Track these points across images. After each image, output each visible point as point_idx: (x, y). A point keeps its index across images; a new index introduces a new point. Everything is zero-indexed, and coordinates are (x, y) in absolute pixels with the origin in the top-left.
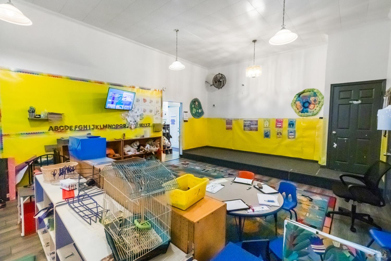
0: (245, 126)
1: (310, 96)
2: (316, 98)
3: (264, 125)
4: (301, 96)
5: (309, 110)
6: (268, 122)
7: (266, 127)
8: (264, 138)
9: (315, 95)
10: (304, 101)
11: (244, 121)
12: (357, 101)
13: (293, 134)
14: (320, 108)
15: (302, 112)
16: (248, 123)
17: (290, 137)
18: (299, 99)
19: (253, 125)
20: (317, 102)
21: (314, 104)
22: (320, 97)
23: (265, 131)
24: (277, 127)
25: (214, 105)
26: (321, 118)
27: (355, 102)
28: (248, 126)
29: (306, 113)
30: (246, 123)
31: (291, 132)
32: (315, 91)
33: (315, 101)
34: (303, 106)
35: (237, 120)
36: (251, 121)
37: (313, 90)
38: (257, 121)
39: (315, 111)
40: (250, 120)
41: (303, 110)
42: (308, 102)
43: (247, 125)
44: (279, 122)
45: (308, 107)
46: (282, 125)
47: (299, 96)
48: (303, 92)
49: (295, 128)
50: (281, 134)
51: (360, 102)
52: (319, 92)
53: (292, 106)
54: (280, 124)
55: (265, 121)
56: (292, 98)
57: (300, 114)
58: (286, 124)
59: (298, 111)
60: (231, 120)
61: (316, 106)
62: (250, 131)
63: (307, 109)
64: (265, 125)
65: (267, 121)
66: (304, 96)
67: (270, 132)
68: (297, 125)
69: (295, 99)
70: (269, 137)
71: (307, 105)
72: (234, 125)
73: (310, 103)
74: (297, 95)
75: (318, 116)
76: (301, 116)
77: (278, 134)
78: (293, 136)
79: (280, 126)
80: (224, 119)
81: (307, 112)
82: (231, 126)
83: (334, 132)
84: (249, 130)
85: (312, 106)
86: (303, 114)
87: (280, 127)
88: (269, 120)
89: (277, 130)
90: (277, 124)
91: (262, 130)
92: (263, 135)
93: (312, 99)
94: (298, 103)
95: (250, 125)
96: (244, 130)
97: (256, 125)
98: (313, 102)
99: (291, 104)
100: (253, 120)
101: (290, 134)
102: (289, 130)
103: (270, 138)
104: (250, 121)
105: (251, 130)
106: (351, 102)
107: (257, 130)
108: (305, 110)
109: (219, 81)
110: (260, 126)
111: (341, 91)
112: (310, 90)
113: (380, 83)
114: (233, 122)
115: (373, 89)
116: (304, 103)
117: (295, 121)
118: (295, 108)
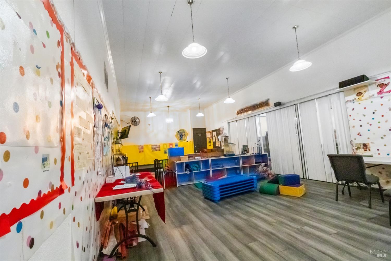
0: (152, 149)
1: (182, 132)
4: (179, 132)
5: (183, 138)
6: (165, 146)
7: (165, 148)
8: (164, 154)
9: (184, 132)
11: (152, 146)
12: (200, 134)
14: (187, 137)
15: (180, 139)
16: (154, 147)
19: (157, 148)
22: (186, 133)
23: (164, 150)
26: (187, 142)
27: (200, 135)
29: (182, 140)
30: (153, 147)
32: (184, 130)
33: (184, 134)
34: (180, 137)
35: (147, 146)
36: (156, 146)
37: (183, 130)
38: (159, 145)
42: (182, 135)
44: (171, 144)
45: (182, 137)
46: (172, 146)
47: (178, 132)
48: (180, 131)
49: (178, 147)
53: (176, 137)
55: (164, 145)
56: (175, 133)
57: (180, 140)
58: (174, 146)
59: (178, 139)
60: (143, 146)
62: (156, 152)
64: (164, 147)
65: (165, 145)
66: (180, 132)
67: (167, 150)
68: (179, 145)
71: (182, 136)
72: (145, 149)
73: (183, 135)
75: (186, 141)
76: (180, 141)
80: (137, 146)
81: (182, 139)
82: (143, 150)
83: (196, 146)
85: (184, 137)
86: (181, 140)
88: (166, 144)
90: (170, 146)
91: (162, 150)
92: (164, 153)
93: (183, 134)
94: (178, 135)
96: (152, 151)
97: (159, 147)
98: (184, 135)
103: (167, 153)
105: (156, 150)
107: (160, 150)
108: (181, 138)
109: (135, 121)
110: (161, 148)
111: (195, 131)
112: (182, 130)
113: (205, 129)
114: (144, 147)
115: (203, 131)
116: (181, 135)
117: (178, 144)
118: (177, 138)
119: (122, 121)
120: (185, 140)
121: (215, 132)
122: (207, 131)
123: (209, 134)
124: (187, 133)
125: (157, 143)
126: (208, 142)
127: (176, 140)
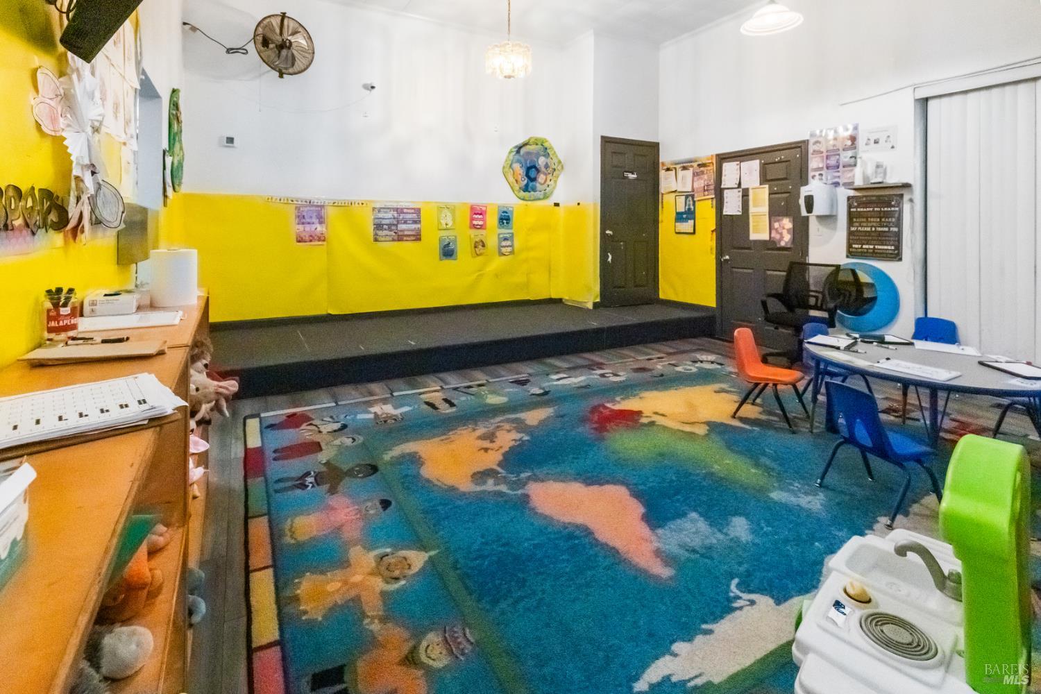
0: (378, 226)
1: (538, 154)
2: (549, 160)
3: (439, 223)
4: (522, 151)
5: (538, 186)
6: (449, 214)
7: (446, 229)
8: (441, 260)
9: (546, 152)
10: (528, 165)
11: (375, 209)
12: (633, 174)
13: (508, 243)
14: (555, 182)
15: (526, 189)
16: (390, 215)
17: (504, 250)
19: (405, 222)
20: (550, 170)
21: (546, 174)
22: (555, 160)
23: (441, 240)
24: (474, 227)
25: (230, 140)
26: (557, 205)
27: (631, 176)
28: (390, 225)
29: (532, 193)
30: (381, 215)
31: (506, 239)
32: (546, 145)
33: (547, 166)
35: (345, 206)
36: (400, 211)
37: (542, 141)
38: (418, 211)
39: (548, 189)
40: (395, 205)
41: (527, 186)
42: (534, 167)
43: (384, 222)
44: (477, 212)
45: (533, 180)
46: (483, 220)
47: (518, 152)
48: (525, 144)
49: (511, 229)
50: (483, 246)
51: (635, 176)
52: (551, 148)
53: (505, 174)
54: (480, 220)
55: (440, 209)
56: (503, 153)
57: (522, 194)
58: (492, 220)
59: (517, 187)
60: (322, 207)
61: (549, 177)
62: (396, 243)
63: (534, 183)
64: (443, 222)
65: (446, 210)
66: (528, 153)
67: (455, 241)
68: (515, 219)
69: (511, 158)
70: (454, 256)
71: (533, 173)
72: (336, 227)
73: (538, 171)
74: (516, 147)
75: (550, 202)
76: (523, 198)
77: (475, 247)
78: (509, 249)
79: (481, 223)
80: (288, 202)
81: (534, 190)
82: (321, 228)
83: (608, 232)
84: (393, 240)
85: (541, 178)
86: (527, 194)
87: (482, 227)
88: (451, 208)
89: (473, 232)
90: (472, 219)
91: (432, 239)
92: (437, 251)
93: (542, 161)
94: (517, 166)
95: (395, 223)
96: (376, 240)
97: (415, 222)
98: (543, 169)
99: (504, 167)
100: (403, 205)
101: (504, 243)
102: (501, 234)
104: (396, 210)
105: (400, 238)
106: (626, 174)
107: (417, 237)
108: (531, 184)
110: (428, 227)
111: (615, 152)
112: (536, 141)
113: (654, 147)
114: (331, 213)
115: (647, 156)
116: (528, 169)
117: (512, 212)
118: (512, 180)
120: (546, 197)
121: (754, 164)
122: (667, 156)
123: (675, 175)
124: (560, 162)
125: (405, 200)
127: (502, 194)
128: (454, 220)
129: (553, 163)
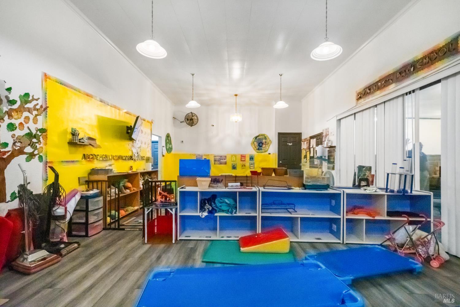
0: (215, 161)
1: (263, 139)
2: (266, 140)
3: (232, 160)
4: (257, 138)
5: (263, 148)
6: (234, 157)
7: (234, 161)
8: (232, 169)
9: (265, 138)
10: (259, 142)
11: (215, 156)
12: (290, 143)
13: (253, 165)
14: (269, 147)
15: (258, 149)
16: (218, 158)
17: (251, 167)
18: (256, 140)
19: (222, 159)
23: (232, 164)
24: (242, 161)
25: (182, 142)
26: (269, 154)
27: (290, 144)
28: (218, 160)
29: (261, 150)
30: (216, 158)
31: (252, 164)
32: (265, 136)
33: (266, 142)
34: (259, 145)
35: (207, 155)
36: (221, 156)
38: (226, 157)
39: (266, 149)
40: (220, 155)
41: (259, 148)
42: (261, 143)
43: (217, 159)
44: (243, 156)
46: (245, 159)
47: (256, 138)
48: (258, 136)
49: (254, 161)
50: (245, 166)
51: (292, 144)
52: (267, 137)
53: (252, 145)
54: (243, 158)
55: (232, 156)
56: (251, 139)
58: (248, 159)
59: (255, 149)
60: (202, 156)
61: (266, 146)
62: (221, 165)
63: (261, 148)
64: (233, 159)
66: (259, 139)
67: (236, 164)
68: (255, 158)
69: (254, 140)
71: (261, 145)
73: (263, 144)
74: (255, 137)
75: (267, 153)
76: (258, 152)
77: (242, 166)
78: (253, 167)
79: (244, 159)
80: (194, 155)
83: (281, 162)
84: (219, 164)
85: (264, 146)
87: (244, 161)
88: (235, 156)
89: (242, 162)
90: (241, 158)
91: (230, 164)
92: (231, 167)
93: (264, 141)
94: (255, 143)
95: (220, 159)
96: (215, 164)
97: (225, 159)
98: (264, 143)
99: (251, 143)
100: (222, 155)
101: (251, 165)
102: (250, 163)
103: (236, 169)
104: (220, 156)
105: (221, 164)
106: (288, 144)
107: (226, 163)
108: (260, 148)
109: (192, 119)
110: (228, 160)
111: (283, 137)
112: (262, 135)
114: (204, 157)
115: (297, 137)
117: (254, 156)
118: (254, 147)
119: (175, 118)
120: (265, 152)
121: (315, 140)
122: (303, 137)
123: (305, 143)
124: (270, 141)
125: (222, 153)
126: (303, 157)
127: (251, 151)
128: (236, 159)
129: (268, 141)
